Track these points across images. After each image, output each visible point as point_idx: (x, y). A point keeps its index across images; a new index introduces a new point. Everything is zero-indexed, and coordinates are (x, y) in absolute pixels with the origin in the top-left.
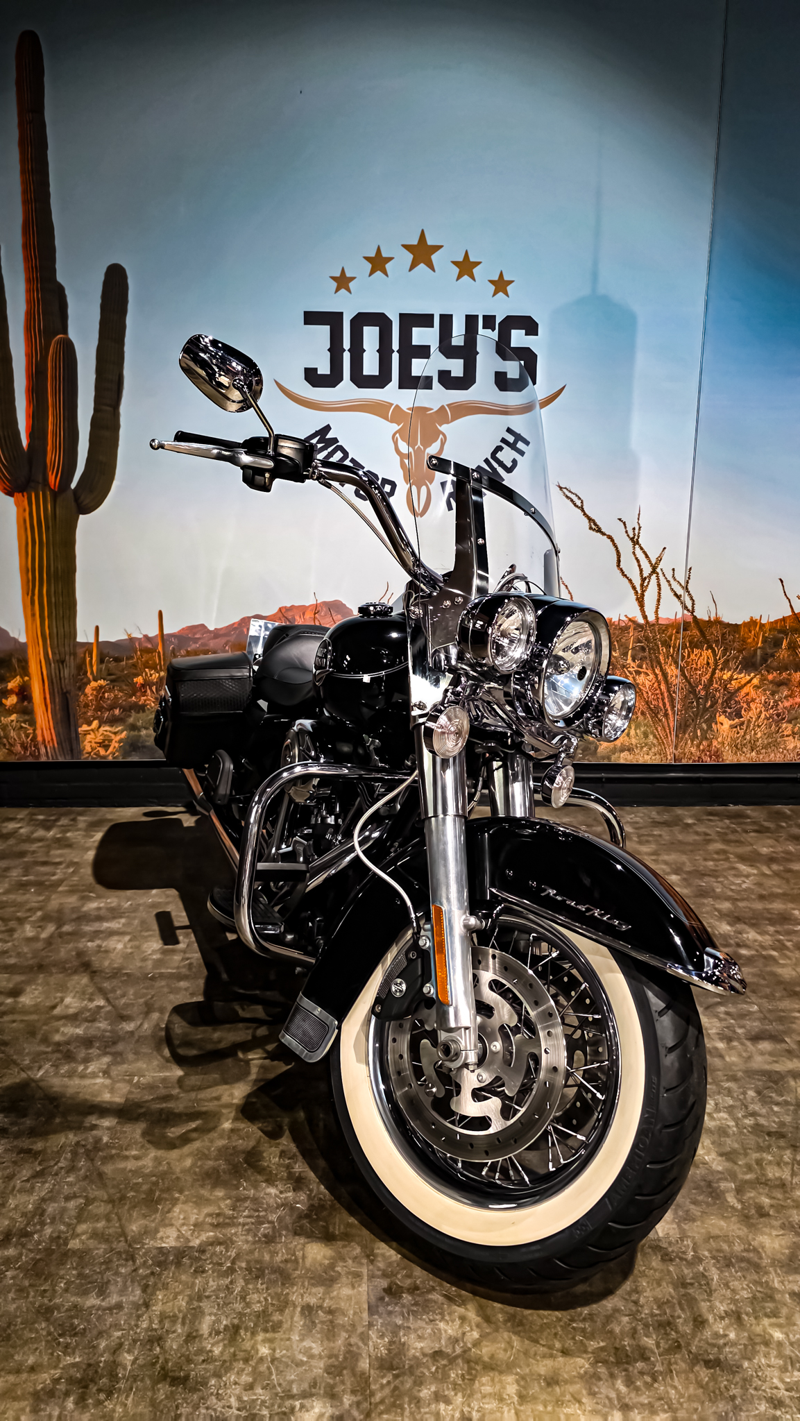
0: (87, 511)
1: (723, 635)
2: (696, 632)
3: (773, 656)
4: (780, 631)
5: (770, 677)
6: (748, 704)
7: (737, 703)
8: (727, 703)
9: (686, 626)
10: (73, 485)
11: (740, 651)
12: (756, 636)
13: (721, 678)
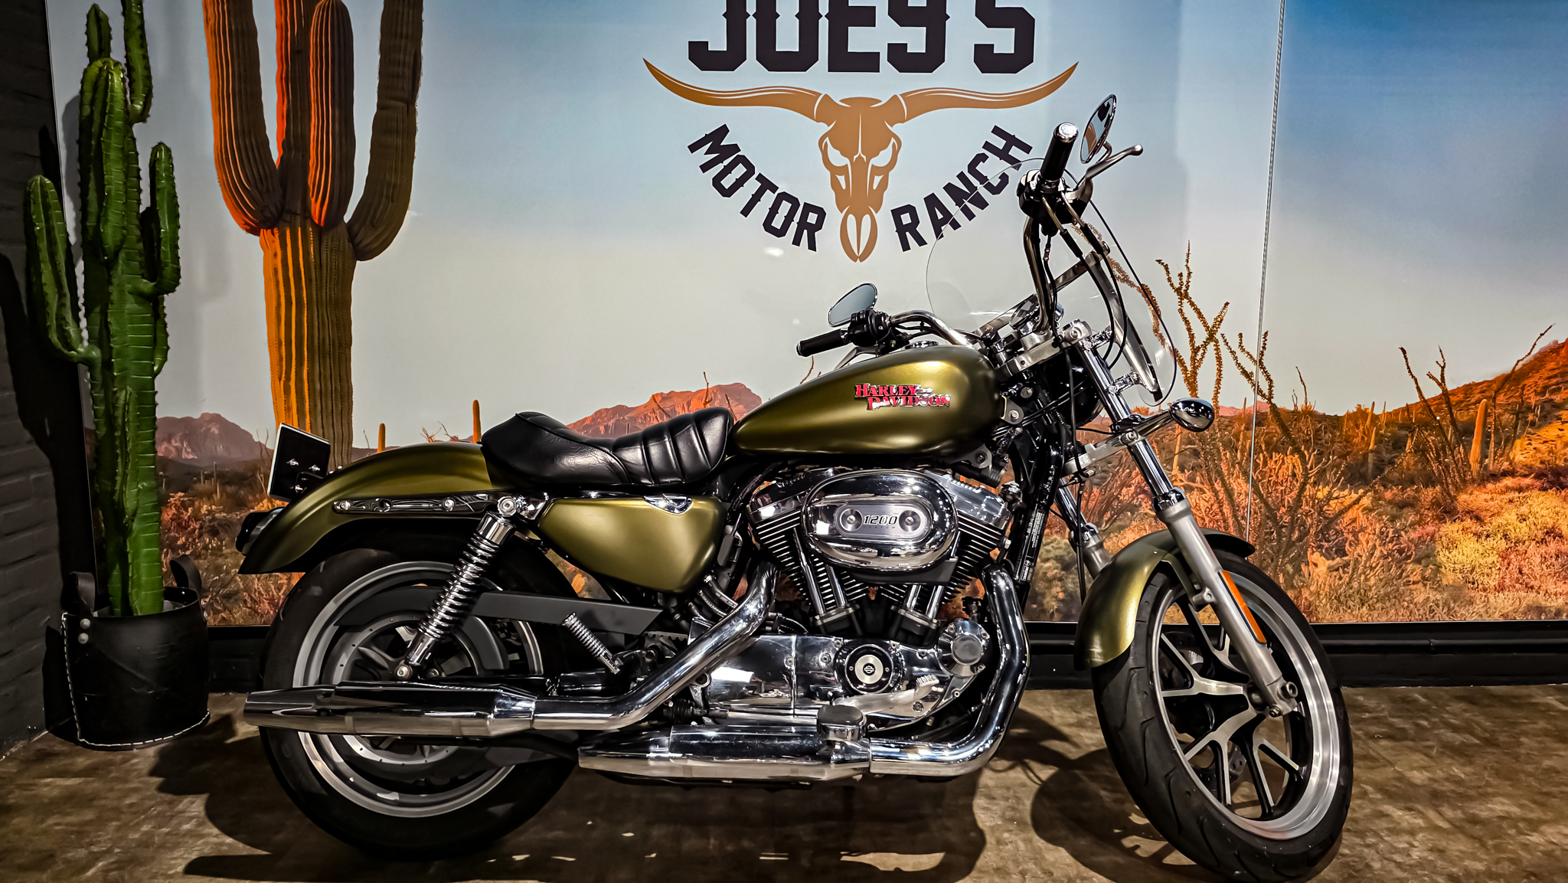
0: (368, 254)
1: (1317, 431)
2: (1275, 428)
3: (1391, 463)
4: (1402, 427)
5: (1388, 495)
6: (1355, 534)
7: (1337, 532)
8: (1323, 534)
9: (1261, 419)
10: (347, 218)
11: (1343, 456)
12: (1367, 433)
13: (1313, 498)
